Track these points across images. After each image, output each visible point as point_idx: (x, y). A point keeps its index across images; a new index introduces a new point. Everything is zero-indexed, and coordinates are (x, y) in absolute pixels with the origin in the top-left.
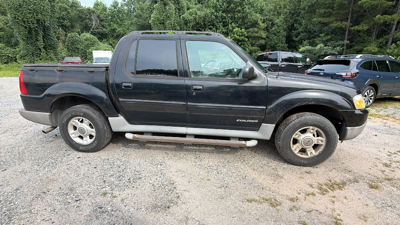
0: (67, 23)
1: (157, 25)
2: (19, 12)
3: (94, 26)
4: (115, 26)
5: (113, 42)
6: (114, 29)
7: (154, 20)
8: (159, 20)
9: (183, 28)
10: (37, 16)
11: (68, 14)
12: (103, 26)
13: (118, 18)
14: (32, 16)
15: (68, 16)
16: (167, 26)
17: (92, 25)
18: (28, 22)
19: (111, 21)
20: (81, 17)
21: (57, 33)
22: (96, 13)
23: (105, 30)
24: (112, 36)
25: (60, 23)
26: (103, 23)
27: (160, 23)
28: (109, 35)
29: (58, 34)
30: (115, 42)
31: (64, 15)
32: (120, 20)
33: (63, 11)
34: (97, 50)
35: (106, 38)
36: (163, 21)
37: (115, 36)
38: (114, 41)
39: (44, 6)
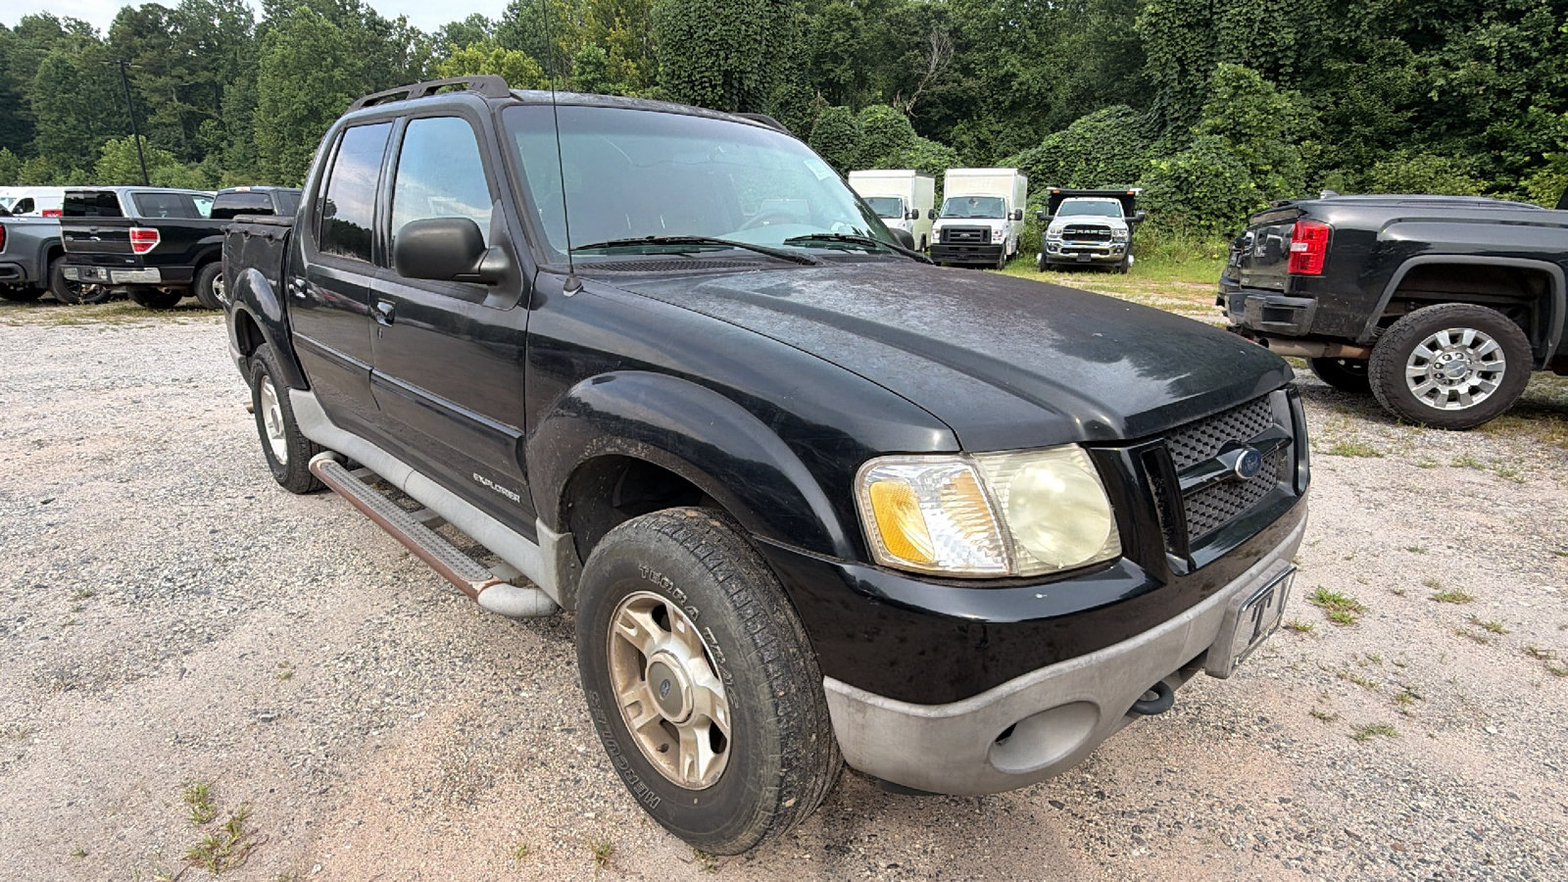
0: (843, 73)
1: (1171, 37)
2: (684, 54)
3: (932, 71)
4: (1012, 62)
5: (992, 132)
6: (1006, 74)
7: (1156, 14)
8: (1185, 11)
9: (1319, 31)
10: (726, 58)
11: (853, 37)
12: (967, 71)
13: (1031, 28)
14: (713, 63)
15: (851, 46)
16: (1224, 32)
17: (927, 69)
18: (701, 83)
19: (1000, 45)
20: (890, 44)
21: (809, 111)
22: (947, 21)
23: (969, 83)
24: (995, 108)
25: (824, 73)
26: (966, 57)
27: (1189, 26)
28: (984, 102)
29: (811, 114)
30: (1000, 132)
31: (837, 45)
32: (1039, 35)
33: (839, 29)
34: (898, 167)
35: (967, 115)
36: (1207, 13)
37: (1007, 103)
38: (996, 127)
39: (749, 24)
